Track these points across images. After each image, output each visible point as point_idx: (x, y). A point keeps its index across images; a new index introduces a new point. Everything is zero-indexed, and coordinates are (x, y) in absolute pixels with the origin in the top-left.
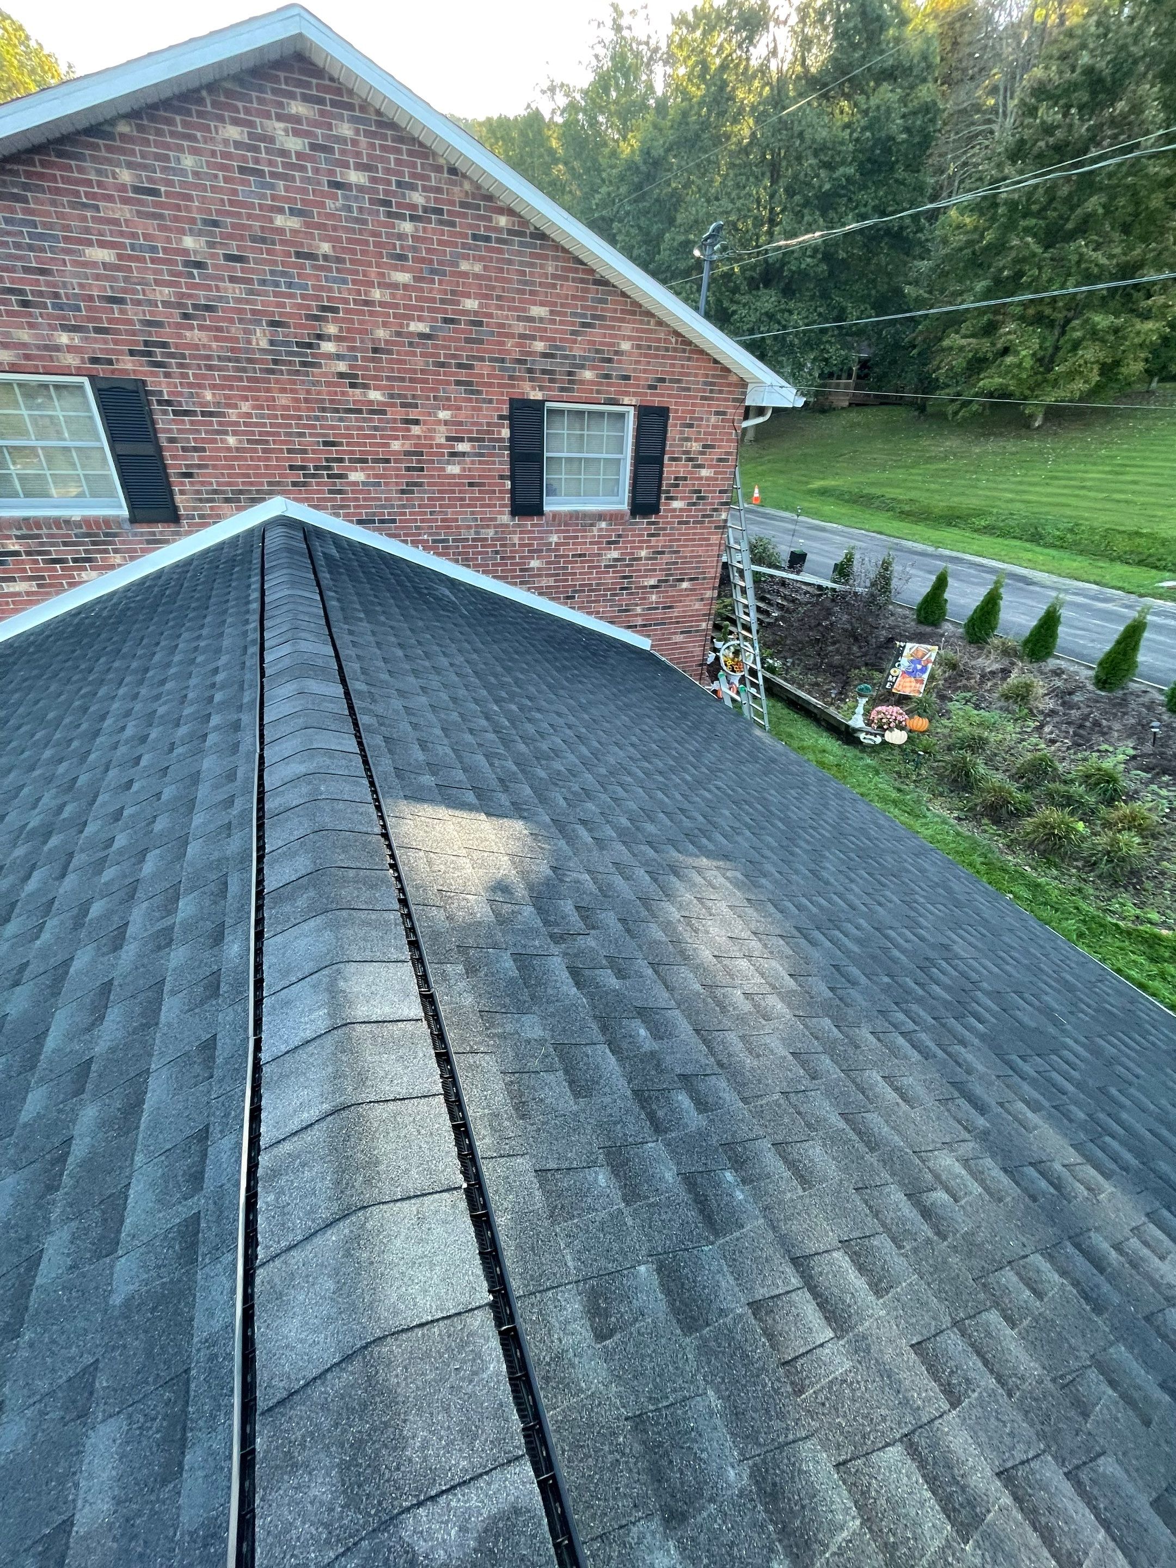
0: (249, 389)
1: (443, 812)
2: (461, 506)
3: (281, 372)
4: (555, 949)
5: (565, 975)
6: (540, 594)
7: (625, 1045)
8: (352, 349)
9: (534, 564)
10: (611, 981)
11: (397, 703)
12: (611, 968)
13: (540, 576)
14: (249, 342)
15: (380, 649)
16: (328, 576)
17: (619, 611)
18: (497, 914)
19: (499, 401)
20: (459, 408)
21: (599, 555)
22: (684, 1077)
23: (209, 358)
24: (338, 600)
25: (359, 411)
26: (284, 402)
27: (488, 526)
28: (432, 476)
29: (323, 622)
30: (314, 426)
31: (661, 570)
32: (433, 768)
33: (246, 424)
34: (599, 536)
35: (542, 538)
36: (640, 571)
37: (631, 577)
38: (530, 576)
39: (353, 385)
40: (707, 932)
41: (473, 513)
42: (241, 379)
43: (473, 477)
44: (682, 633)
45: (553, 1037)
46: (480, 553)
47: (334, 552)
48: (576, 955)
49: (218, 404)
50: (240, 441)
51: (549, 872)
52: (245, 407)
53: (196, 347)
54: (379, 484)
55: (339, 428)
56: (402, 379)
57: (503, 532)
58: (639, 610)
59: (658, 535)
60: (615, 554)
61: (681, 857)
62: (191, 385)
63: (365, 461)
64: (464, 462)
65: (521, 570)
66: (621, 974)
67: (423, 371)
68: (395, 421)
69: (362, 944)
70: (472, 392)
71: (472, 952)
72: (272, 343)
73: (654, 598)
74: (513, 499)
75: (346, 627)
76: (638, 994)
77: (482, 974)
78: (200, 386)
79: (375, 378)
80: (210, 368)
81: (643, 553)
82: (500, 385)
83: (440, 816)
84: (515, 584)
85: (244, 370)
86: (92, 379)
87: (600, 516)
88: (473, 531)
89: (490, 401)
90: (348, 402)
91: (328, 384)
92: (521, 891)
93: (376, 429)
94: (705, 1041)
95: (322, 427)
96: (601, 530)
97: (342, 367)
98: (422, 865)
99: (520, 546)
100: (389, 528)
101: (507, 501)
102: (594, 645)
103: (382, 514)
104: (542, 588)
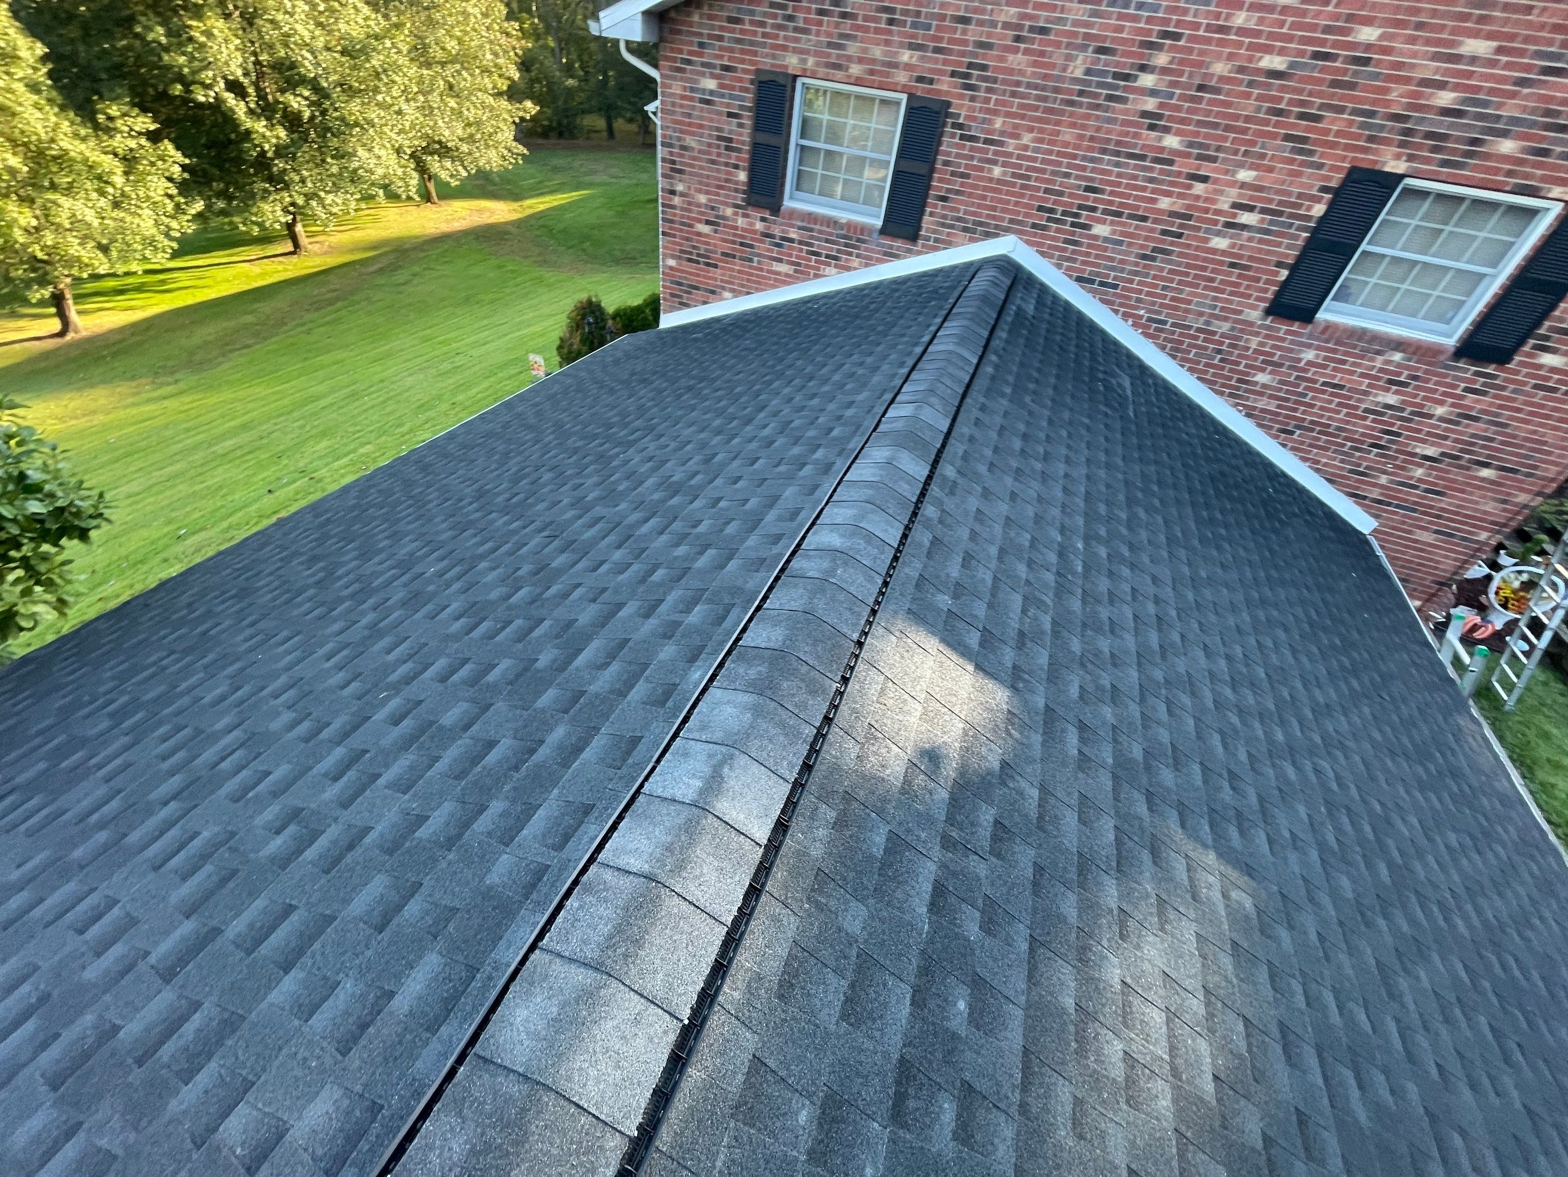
0: (1040, 120)
2: (1205, 288)
3: (1080, 105)
6: (1248, 415)
8: (1174, 84)
9: (1262, 378)
14: (1064, 69)
17: (1351, 471)
19: (1333, 168)
20: (1271, 170)
21: (1366, 393)
23: (1018, 84)
25: (1142, 158)
26: (1067, 138)
27: (1226, 319)
28: (1188, 246)
30: (1084, 169)
31: (1456, 441)
33: (1019, 157)
34: (1381, 370)
35: (1291, 351)
36: (1419, 431)
37: (1399, 435)
38: (1246, 391)
39: (1152, 127)
41: (1215, 299)
42: (1036, 108)
43: (1240, 257)
44: (1437, 532)
46: (1195, 346)
49: (1002, 133)
50: (1005, 173)
52: (1027, 139)
53: (1011, 71)
54: (1120, 243)
55: (1109, 173)
56: (1215, 126)
57: (1242, 331)
58: (1383, 480)
59: (1484, 393)
60: (1391, 399)
62: (988, 111)
63: (1119, 214)
64: (1238, 237)
65: (1239, 380)
67: (1248, 119)
68: (1179, 174)
70: (1301, 152)
72: (1088, 72)
73: (1419, 472)
74: (1278, 295)
78: (995, 112)
79: (1183, 121)
80: (1014, 94)
81: (1440, 411)
82: (1347, 147)
84: (1221, 393)
85: (1045, 99)
86: (911, 97)
87: (1399, 345)
88: (1203, 319)
89: (1320, 166)
90: (1134, 146)
91: (1125, 123)
93: (1151, 180)
95: (1093, 170)
96: (1388, 362)
97: (1150, 104)
99: (1256, 351)
100: (1106, 294)
101: (1270, 295)
102: (1280, 502)
103: (1108, 276)
104: (1255, 408)
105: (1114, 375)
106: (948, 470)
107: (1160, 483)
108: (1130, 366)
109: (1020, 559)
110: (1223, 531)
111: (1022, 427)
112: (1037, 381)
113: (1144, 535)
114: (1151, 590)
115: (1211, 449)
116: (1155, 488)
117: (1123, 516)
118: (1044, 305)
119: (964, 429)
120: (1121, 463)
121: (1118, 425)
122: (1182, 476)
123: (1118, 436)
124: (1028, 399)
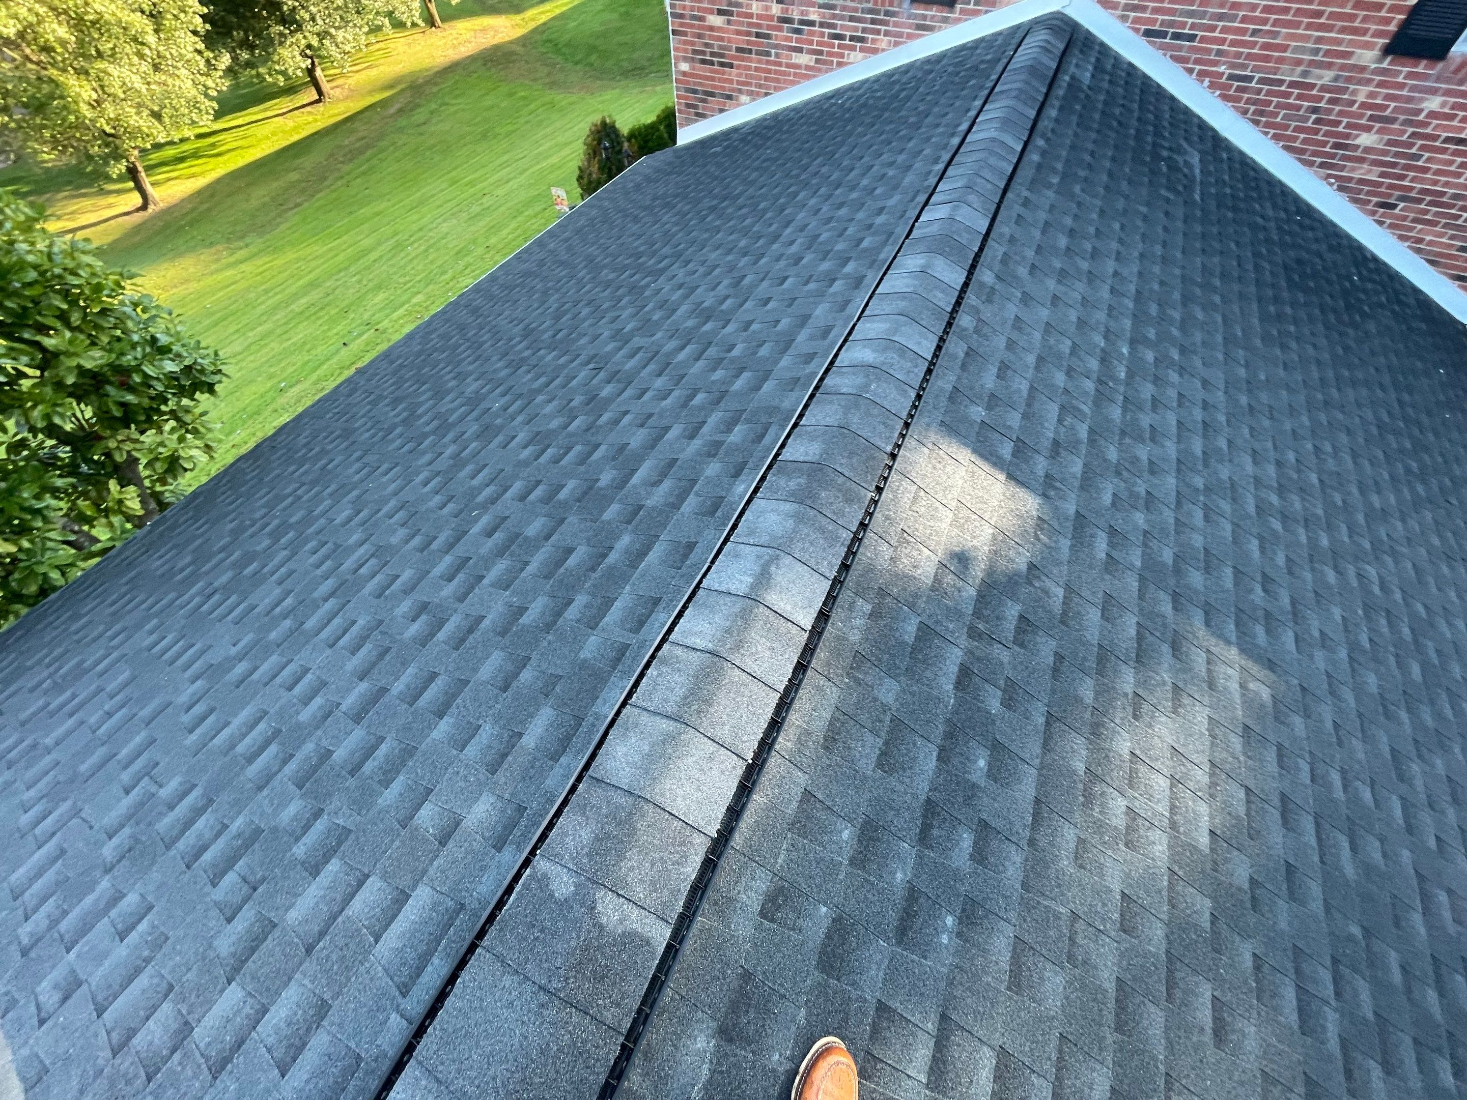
1: (965, 455)
2: (1309, 26)
4: (963, 641)
5: (953, 670)
6: (1341, 189)
7: (955, 761)
9: (1365, 140)
10: (993, 702)
11: (1012, 310)
12: (1004, 691)
13: (1361, 160)
15: (1044, 232)
16: (1054, 113)
17: (1461, 249)
18: (937, 579)
22: (984, 825)
24: (1044, 153)
27: (1329, 66)
29: (1002, 185)
32: (993, 401)
35: (1410, 100)
38: (1344, 158)
40: (1150, 726)
41: (1319, 40)
45: (898, 710)
46: (1286, 106)
47: (1086, 77)
48: (979, 659)
51: (1023, 567)
57: (1349, 80)
61: (1201, 631)
65: (1336, 146)
66: (1008, 703)
69: (807, 545)
71: (888, 600)
74: (1404, 26)
75: (1026, 193)
76: (1009, 730)
77: (883, 623)
83: (959, 458)
84: (1310, 164)
88: (1300, 69)
92: (978, 571)
94: (1036, 815)
98: (906, 499)
99: (1363, 105)
100: (1180, 48)
101: (1393, 27)
102: (1365, 291)
103: (1183, 25)
104: (1350, 179)
105: (1179, 150)
106: (985, 276)
107: (1223, 276)
108: (1201, 139)
109: (1059, 368)
110: (1292, 328)
111: (1068, 221)
112: (1090, 166)
113: (1198, 337)
114: (1200, 394)
115: (1290, 233)
116: (1217, 282)
117: (1177, 315)
118: (1104, 71)
119: (1004, 228)
120: (1179, 255)
121: (1180, 212)
122: (1250, 267)
123: (1180, 224)
124: (1077, 189)
